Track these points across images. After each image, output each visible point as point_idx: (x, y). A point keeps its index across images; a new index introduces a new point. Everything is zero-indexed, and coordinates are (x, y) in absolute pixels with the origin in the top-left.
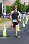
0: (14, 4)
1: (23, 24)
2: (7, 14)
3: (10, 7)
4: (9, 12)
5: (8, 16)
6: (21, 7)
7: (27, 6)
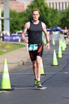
0: (28, 6)
1: (53, 57)
2: (12, 31)
3: (20, 14)
4: (16, 26)
5: (14, 38)
6: (47, 15)
7: (63, 13)
